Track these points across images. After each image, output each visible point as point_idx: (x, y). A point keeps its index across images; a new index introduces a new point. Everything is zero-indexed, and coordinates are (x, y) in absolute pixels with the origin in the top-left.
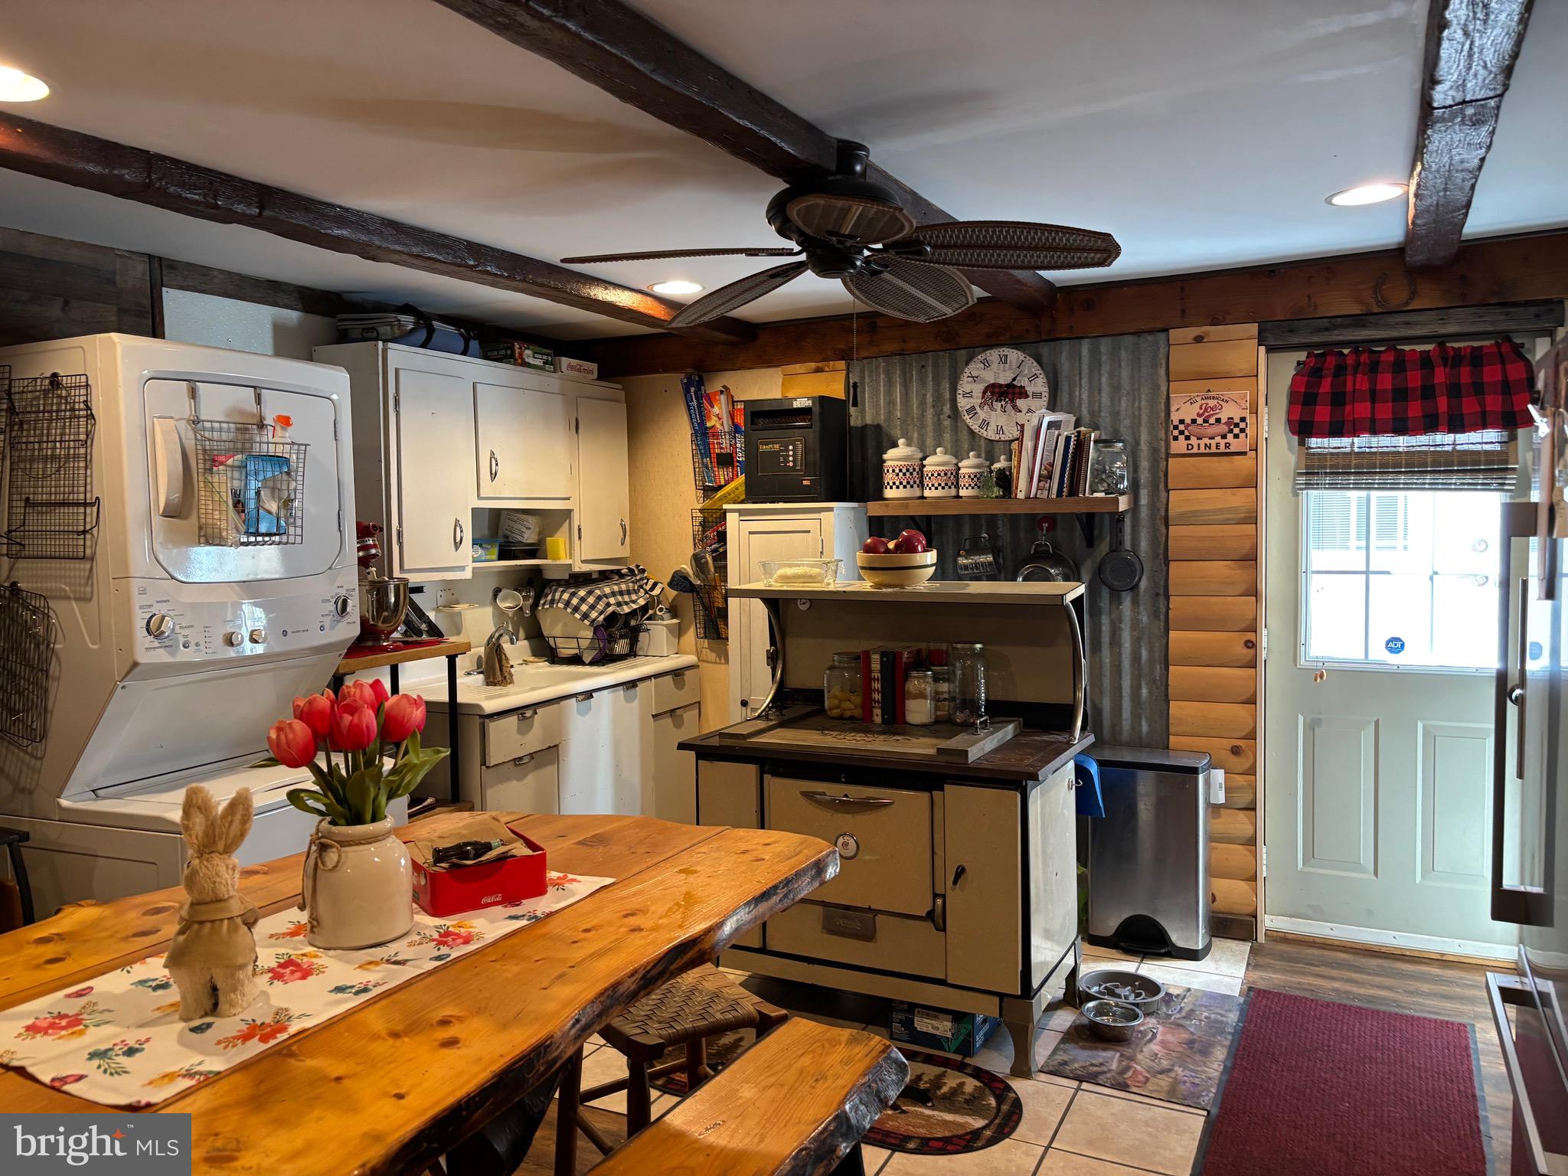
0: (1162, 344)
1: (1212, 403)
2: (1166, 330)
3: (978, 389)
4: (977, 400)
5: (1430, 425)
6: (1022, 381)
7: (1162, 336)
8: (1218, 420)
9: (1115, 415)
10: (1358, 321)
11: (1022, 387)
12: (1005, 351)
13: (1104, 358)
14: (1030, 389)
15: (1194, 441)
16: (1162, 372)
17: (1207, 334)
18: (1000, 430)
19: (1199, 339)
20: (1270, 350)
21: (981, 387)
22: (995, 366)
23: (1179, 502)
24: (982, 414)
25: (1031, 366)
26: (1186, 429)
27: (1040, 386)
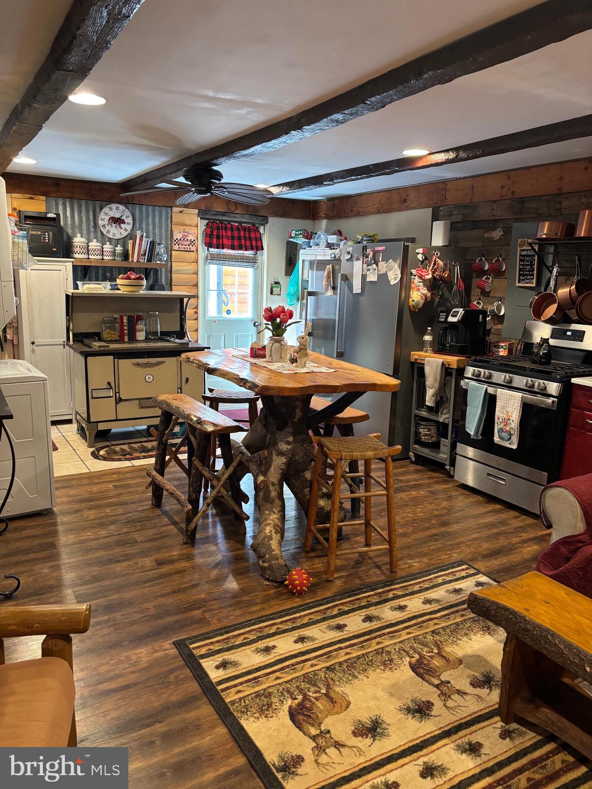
0: (170, 211)
1: (186, 234)
2: (171, 207)
3: (107, 218)
4: (106, 222)
5: (240, 248)
6: (124, 218)
7: (170, 209)
8: (187, 240)
9: (154, 234)
10: (223, 214)
11: (123, 220)
12: (119, 205)
13: (150, 213)
14: (126, 221)
15: (180, 246)
16: (169, 221)
17: (184, 211)
18: (114, 234)
19: (181, 212)
20: (201, 218)
21: (108, 217)
22: (114, 210)
23: (175, 266)
24: (108, 228)
25: (127, 213)
26: (178, 241)
27: (130, 220)
